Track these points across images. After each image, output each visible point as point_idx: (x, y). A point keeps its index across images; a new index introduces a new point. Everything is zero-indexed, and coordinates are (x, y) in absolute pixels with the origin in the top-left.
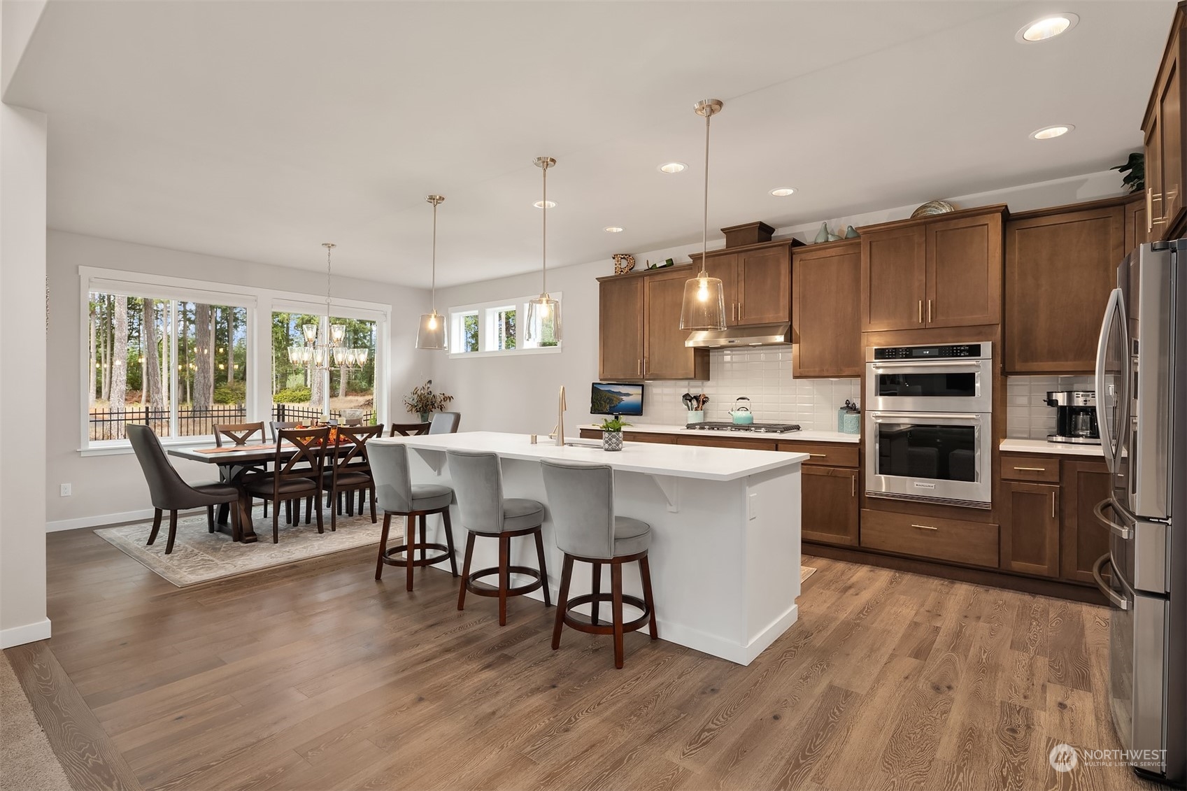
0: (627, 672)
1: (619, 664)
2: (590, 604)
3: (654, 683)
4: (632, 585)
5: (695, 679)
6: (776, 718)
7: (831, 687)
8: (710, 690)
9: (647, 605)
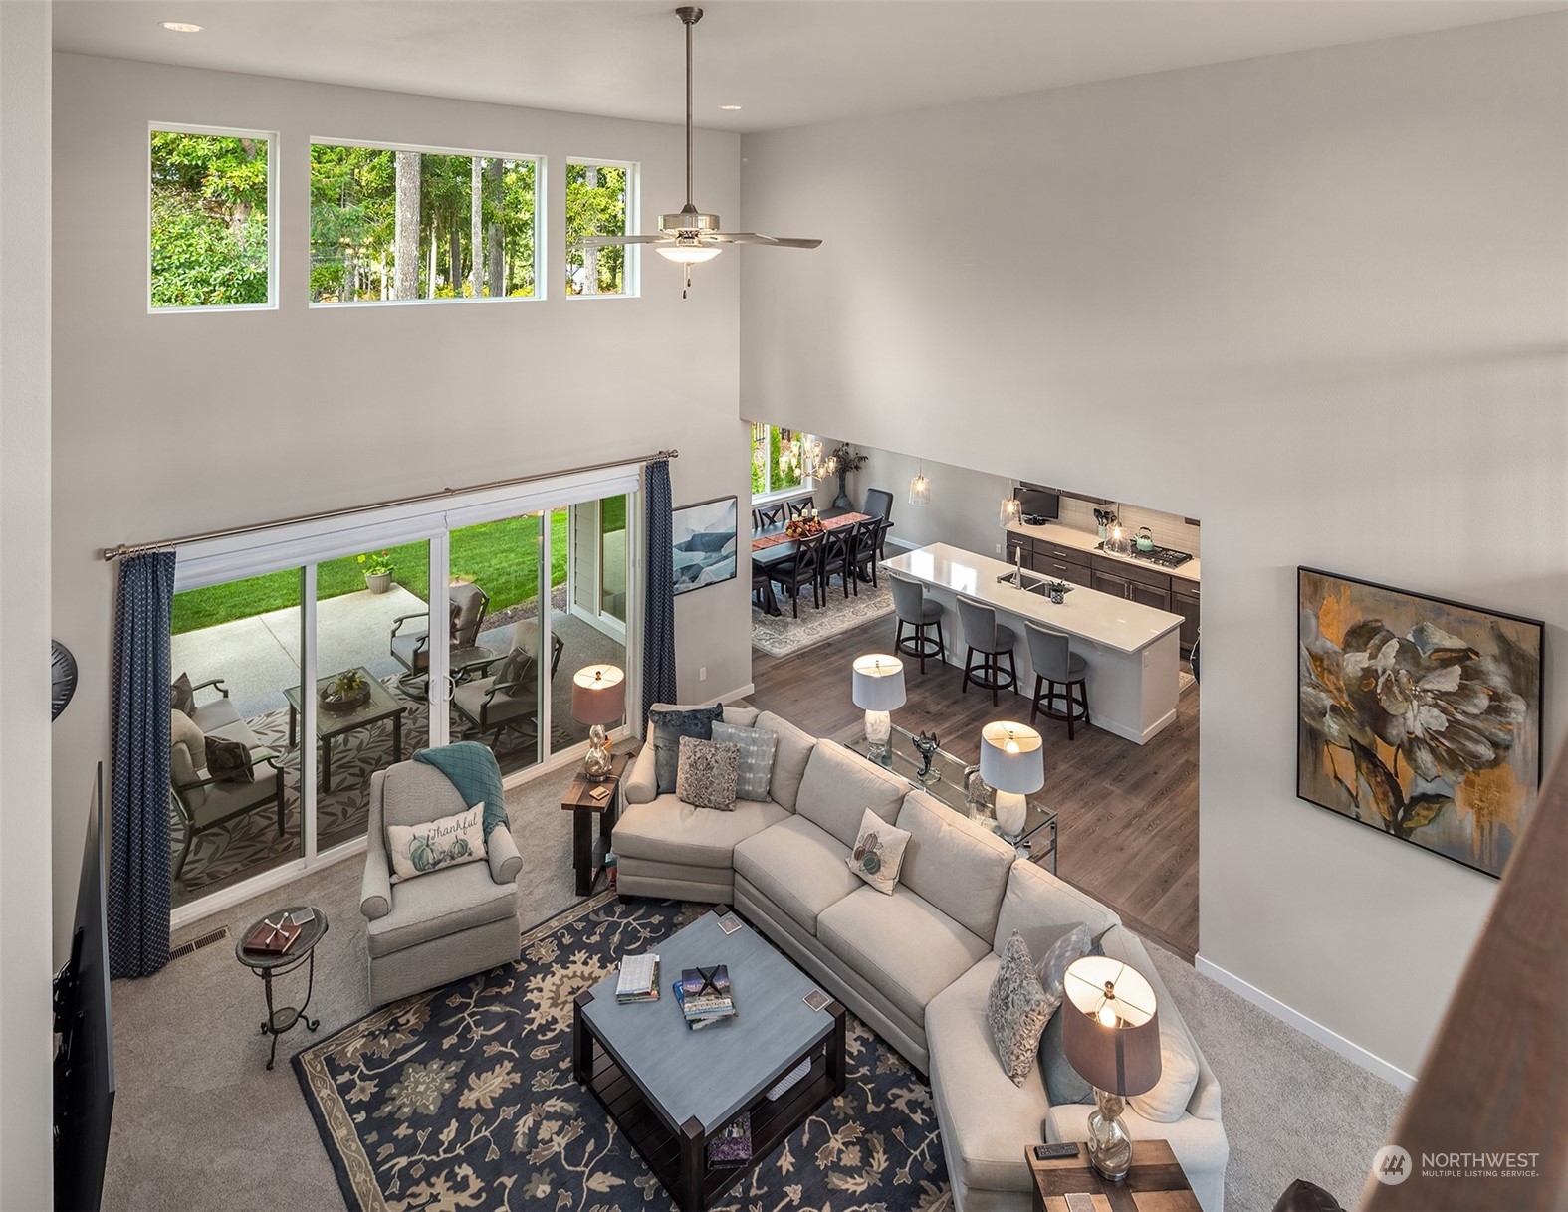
0: (1076, 743)
1: (1071, 738)
2: (1047, 700)
3: (1092, 750)
4: (1076, 693)
5: (1114, 750)
6: (1155, 773)
7: (1187, 761)
8: (1122, 756)
9: (1084, 704)
